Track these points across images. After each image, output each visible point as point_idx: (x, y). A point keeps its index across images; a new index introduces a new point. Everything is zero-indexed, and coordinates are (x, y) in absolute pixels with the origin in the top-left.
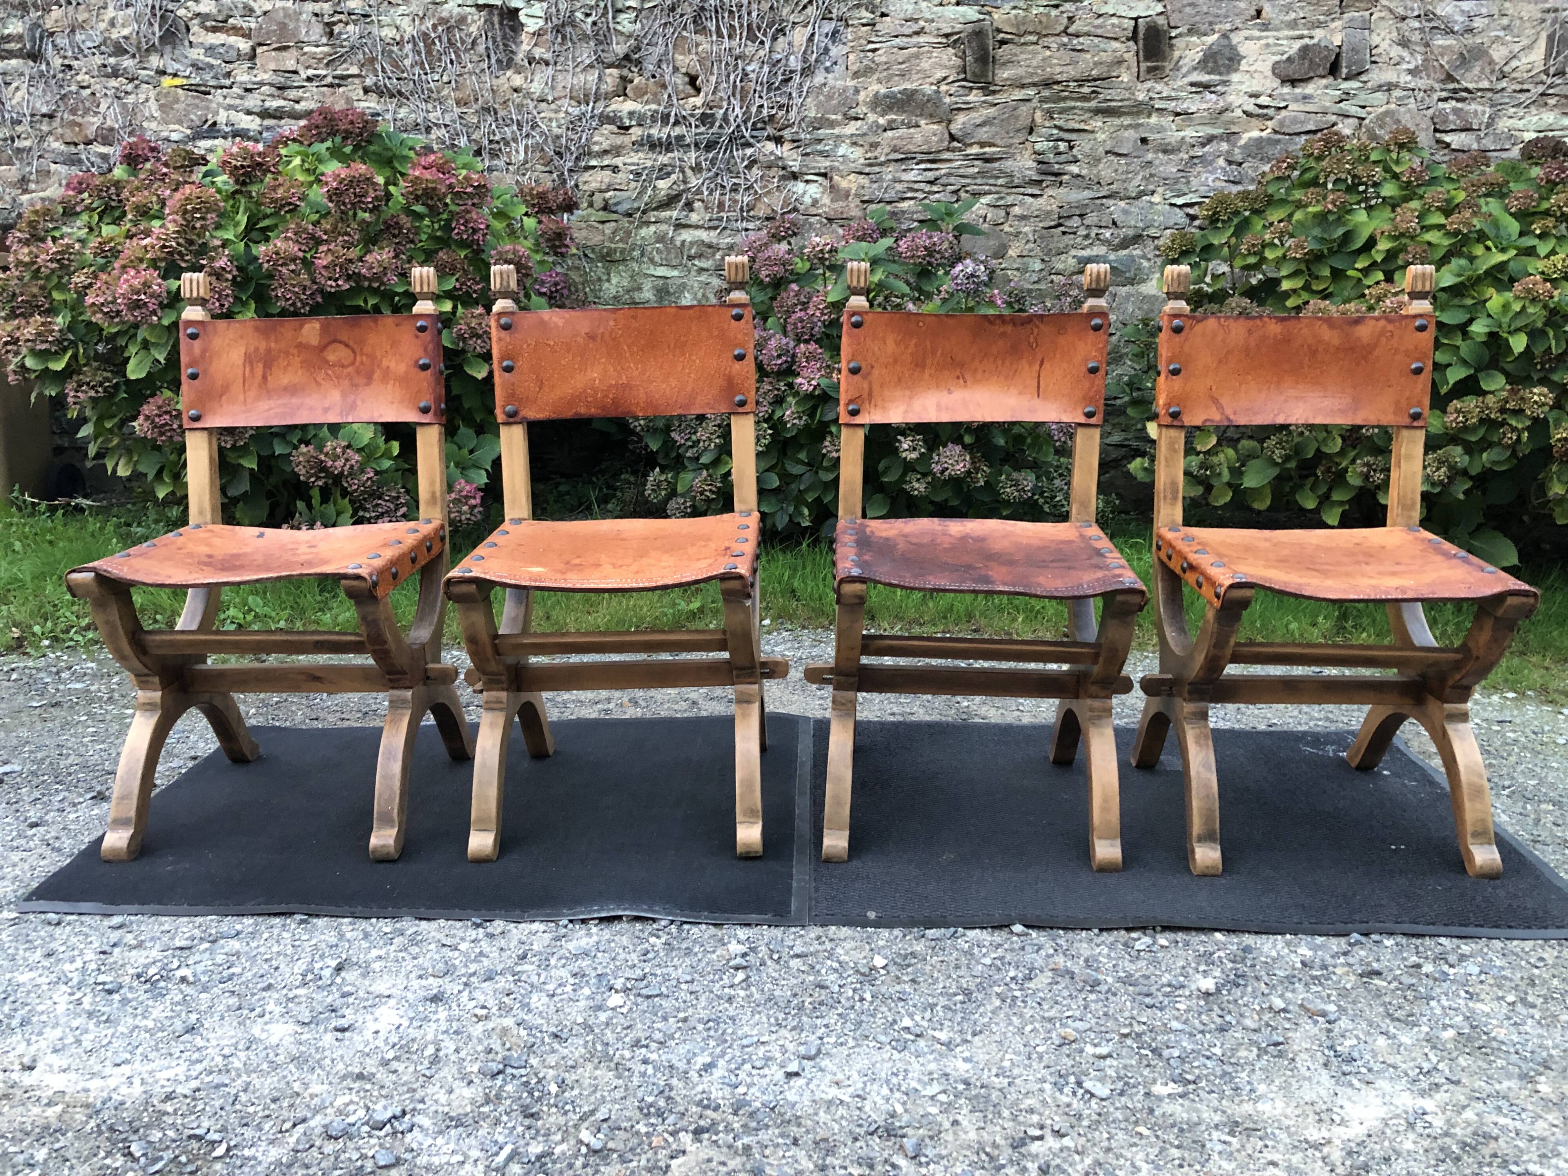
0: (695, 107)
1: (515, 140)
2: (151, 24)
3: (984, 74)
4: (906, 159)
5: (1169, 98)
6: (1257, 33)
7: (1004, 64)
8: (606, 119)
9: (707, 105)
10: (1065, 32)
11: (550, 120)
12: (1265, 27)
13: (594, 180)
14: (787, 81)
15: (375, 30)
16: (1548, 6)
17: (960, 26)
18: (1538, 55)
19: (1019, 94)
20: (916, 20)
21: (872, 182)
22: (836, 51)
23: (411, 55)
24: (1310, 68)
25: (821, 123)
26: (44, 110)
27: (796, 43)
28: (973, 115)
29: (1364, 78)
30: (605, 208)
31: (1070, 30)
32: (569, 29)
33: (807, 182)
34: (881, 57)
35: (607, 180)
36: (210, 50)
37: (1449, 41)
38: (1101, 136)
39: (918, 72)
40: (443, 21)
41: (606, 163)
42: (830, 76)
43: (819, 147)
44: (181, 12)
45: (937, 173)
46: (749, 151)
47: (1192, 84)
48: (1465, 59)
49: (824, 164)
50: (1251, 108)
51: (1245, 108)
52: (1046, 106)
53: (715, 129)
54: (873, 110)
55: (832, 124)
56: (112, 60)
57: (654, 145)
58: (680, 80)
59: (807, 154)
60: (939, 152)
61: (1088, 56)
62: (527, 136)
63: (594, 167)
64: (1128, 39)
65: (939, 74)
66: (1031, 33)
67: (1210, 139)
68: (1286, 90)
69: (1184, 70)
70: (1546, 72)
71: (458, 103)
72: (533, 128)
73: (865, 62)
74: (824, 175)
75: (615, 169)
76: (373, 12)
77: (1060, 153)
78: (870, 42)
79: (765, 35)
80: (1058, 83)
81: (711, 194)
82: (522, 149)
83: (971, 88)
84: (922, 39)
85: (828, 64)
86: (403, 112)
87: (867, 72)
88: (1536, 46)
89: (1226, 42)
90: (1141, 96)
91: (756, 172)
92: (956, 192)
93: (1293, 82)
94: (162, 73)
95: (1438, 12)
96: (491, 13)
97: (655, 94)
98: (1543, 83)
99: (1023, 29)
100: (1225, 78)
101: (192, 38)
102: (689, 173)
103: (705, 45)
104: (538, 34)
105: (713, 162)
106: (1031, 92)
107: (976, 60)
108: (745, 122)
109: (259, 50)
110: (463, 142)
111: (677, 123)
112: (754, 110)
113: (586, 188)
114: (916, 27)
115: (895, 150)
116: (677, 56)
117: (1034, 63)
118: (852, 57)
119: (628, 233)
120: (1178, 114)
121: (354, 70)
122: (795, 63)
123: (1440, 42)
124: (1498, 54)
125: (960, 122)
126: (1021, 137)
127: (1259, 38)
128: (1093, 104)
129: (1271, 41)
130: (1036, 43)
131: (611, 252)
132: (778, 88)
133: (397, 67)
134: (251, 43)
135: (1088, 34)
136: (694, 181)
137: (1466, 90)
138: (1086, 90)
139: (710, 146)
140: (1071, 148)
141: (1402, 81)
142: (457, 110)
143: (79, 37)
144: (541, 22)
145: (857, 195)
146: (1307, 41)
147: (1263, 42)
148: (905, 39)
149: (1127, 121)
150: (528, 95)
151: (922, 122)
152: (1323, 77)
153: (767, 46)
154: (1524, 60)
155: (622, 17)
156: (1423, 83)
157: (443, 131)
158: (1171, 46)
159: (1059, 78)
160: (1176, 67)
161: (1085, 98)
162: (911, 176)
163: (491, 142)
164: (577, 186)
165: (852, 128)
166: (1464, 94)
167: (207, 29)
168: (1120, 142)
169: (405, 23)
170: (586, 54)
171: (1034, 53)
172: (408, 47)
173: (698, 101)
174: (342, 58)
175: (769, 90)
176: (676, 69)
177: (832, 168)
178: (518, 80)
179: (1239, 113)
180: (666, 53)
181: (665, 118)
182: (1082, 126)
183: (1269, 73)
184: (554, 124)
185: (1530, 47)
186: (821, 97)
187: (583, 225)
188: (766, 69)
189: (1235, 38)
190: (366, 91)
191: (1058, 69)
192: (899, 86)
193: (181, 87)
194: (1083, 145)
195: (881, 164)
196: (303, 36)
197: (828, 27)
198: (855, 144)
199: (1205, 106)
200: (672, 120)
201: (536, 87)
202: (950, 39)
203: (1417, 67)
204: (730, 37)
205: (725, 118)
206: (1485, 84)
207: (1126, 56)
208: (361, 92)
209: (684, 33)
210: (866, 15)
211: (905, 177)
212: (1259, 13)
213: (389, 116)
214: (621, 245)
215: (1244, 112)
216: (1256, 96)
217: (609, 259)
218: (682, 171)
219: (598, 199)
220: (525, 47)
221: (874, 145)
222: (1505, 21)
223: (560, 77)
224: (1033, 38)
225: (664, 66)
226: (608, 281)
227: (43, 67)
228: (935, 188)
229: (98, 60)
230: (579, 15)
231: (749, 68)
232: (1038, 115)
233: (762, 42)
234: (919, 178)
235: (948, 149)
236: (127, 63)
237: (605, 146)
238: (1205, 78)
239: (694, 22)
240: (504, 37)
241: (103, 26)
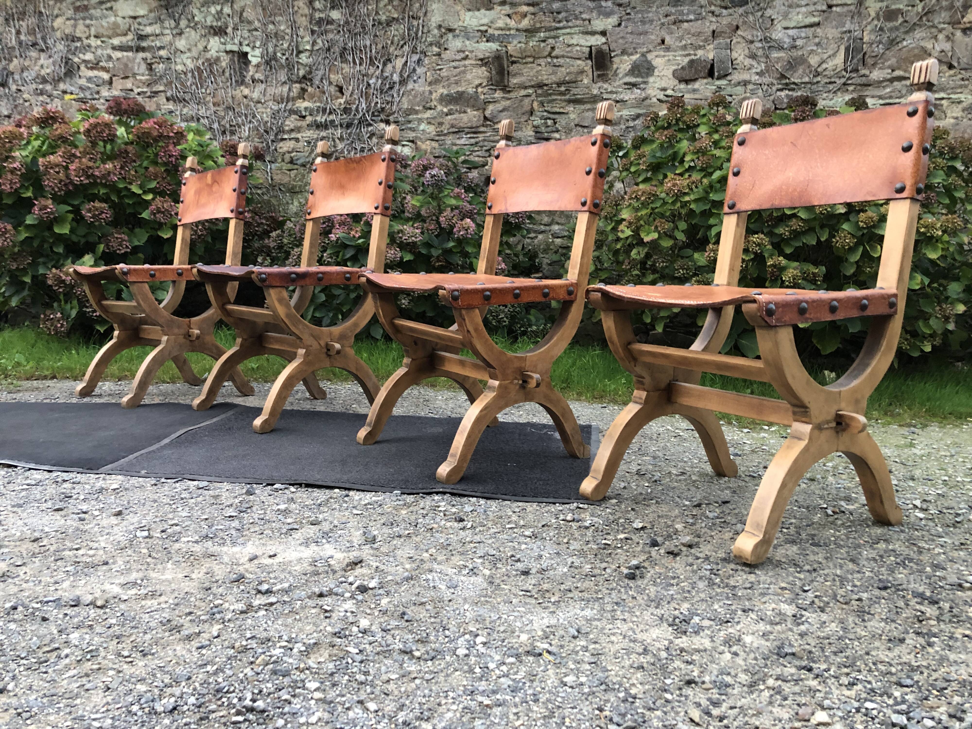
0: (340, 104)
1: (244, 125)
2: (60, 66)
3: (502, 80)
4: (459, 131)
5: (611, 92)
6: (662, 53)
7: (515, 75)
8: (292, 112)
9: (346, 102)
10: (549, 55)
11: (263, 113)
12: (668, 49)
13: (285, 147)
14: (391, 88)
15: (173, 66)
16: (845, 29)
17: (487, 55)
18: (840, 59)
19: (523, 92)
20: (464, 52)
21: (440, 145)
22: (419, 70)
23: (190, 79)
24: (696, 73)
25: (411, 111)
26: (6, 113)
27: (397, 67)
28: (497, 105)
29: (729, 78)
30: (292, 162)
31: (553, 54)
32: (273, 62)
33: (403, 145)
34: (444, 73)
35: (292, 146)
36: (89, 79)
37: (782, 54)
38: (572, 116)
39: (465, 81)
40: (208, 60)
41: (292, 136)
42: (416, 85)
43: (409, 126)
44: (76, 60)
45: (477, 140)
46: (370, 129)
47: (625, 84)
48: (792, 65)
49: (411, 135)
50: (662, 97)
51: (658, 97)
52: (539, 99)
53: (352, 116)
54: (441, 104)
55: (417, 112)
56: (41, 86)
57: (319, 126)
58: (333, 89)
59: (403, 130)
60: (477, 127)
61: (563, 69)
62: (250, 122)
63: (286, 139)
64: (586, 58)
65: (477, 82)
66: (529, 57)
67: (638, 116)
68: (683, 86)
69: (621, 75)
70: (845, 70)
71: (214, 105)
72: (253, 118)
73: (435, 76)
74: (412, 141)
75: (297, 140)
76: (172, 57)
77: (548, 126)
78: (438, 65)
79: (379, 62)
80: (547, 85)
81: (349, 153)
82: (247, 129)
83: (495, 90)
84: (467, 62)
85: (415, 78)
86: (185, 111)
87: (436, 82)
88: (838, 54)
89: (644, 59)
90: (595, 92)
91: (375, 140)
92: (486, 151)
93: (687, 82)
94: (65, 92)
95: (773, 37)
96: (234, 56)
97: (319, 98)
98: (844, 77)
99: (524, 54)
100: (645, 80)
101: (80, 74)
102: (337, 141)
103: (347, 69)
104: (258, 66)
105: (350, 135)
106: (530, 91)
107: (497, 73)
108: (368, 112)
109: (114, 79)
110: (216, 126)
111: (331, 113)
112: (373, 105)
113: (281, 151)
114: (462, 55)
115: (452, 126)
116: (332, 76)
117: (531, 74)
118: (428, 74)
119: (303, 176)
120: (617, 102)
121: (162, 88)
122: (396, 78)
123: (776, 55)
124: (814, 61)
125: (490, 109)
126: (525, 117)
127: (664, 56)
128: (567, 97)
129: (671, 58)
130: (533, 63)
131: (294, 187)
132: (386, 92)
133: (184, 86)
134: (110, 75)
135: (563, 56)
136: (340, 146)
137: (794, 83)
138: (563, 89)
139: (349, 126)
140: (555, 123)
141: (753, 79)
142: (213, 109)
143: (25, 74)
144: (259, 59)
145: (431, 153)
146: (693, 57)
147: (666, 58)
148: (457, 63)
149: (588, 106)
150: (252, 99)
151: (469, 110)
152: (705, 78)
153: (380, 68)
154: (831, 64)
155: (302, 56)
156: (766, 80)
157: (206, 120)
158: (611, 62)
159: (546, 82)
160: (616, 74)
161: (562, 94)
162: (462, 141)
163: (231, 126)
164: (276, 150)
165: (428, 114)
166: (792, 86)
167: (88, 68)
168: (584, 118)
169: (189, 62)
170: (283, 76)
171: (532, 68)
172: (190, 75)
173: (342, 101)
174: (155, 82)
175: (381, 93)
176: (330, 83)
177: (416, 137)
178: (246, 91)
179: (654, 100)
180: (325, 74)
181: (324, 110)
182: (562, 110)
183: (671, 76)
184: (265, 115)
185: (834, 55)
186: (411, 97)
187: (279, 172)
188: (380, 81)
189: (650, 57)
190: (168, 99)
191: (545, 77)
192: (454, 90)
193: (74, 100)
194: (562, 121)
195: (445, 135)
196: (136, 71)
197: (415, 57)
198: (429, 123)
199: (633, 96)
200: (328, 111)
201: (255, 95)
202: (483, 62)
203: (762, 71)
204: (360, 64)
205: (357, 110)
206: (806, 79)
207: (586, 68)
208: (165, 100)
209: (336, 63)
210: (436, 49)
211: (458, 142)
212: (663, 42)
213: (178, 113)
214: (300, 183)
215: (658, 100)
216: (664, 89)
217: (294, 191)
218: (334, 140)
219: (287, 157)
220: (251, 73)
221: (441, 124)
222: (817, 40)
223: (268, 89)
224: (531, 60)
225: (324, 81)
226: (292, 203)
227: (7, 91)
228: (476, 149)
229: (34, 86)
230: (279, 55)
231: (371, 82)
232: (535, 105)
233: (378, 67)
234: (467, 143)
235: (483, 126)
236: (48, 87)
237: (292, 126)
238: (633, 80)
239: (341, 57)
240: (240, 68)
241: (37, 68)
